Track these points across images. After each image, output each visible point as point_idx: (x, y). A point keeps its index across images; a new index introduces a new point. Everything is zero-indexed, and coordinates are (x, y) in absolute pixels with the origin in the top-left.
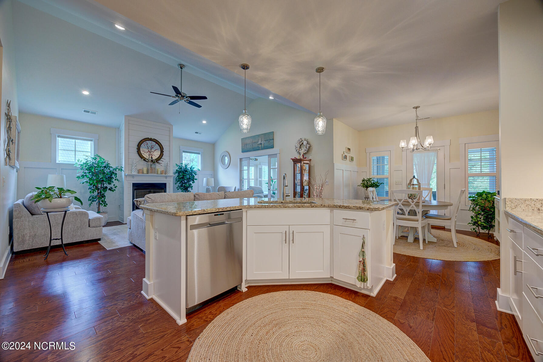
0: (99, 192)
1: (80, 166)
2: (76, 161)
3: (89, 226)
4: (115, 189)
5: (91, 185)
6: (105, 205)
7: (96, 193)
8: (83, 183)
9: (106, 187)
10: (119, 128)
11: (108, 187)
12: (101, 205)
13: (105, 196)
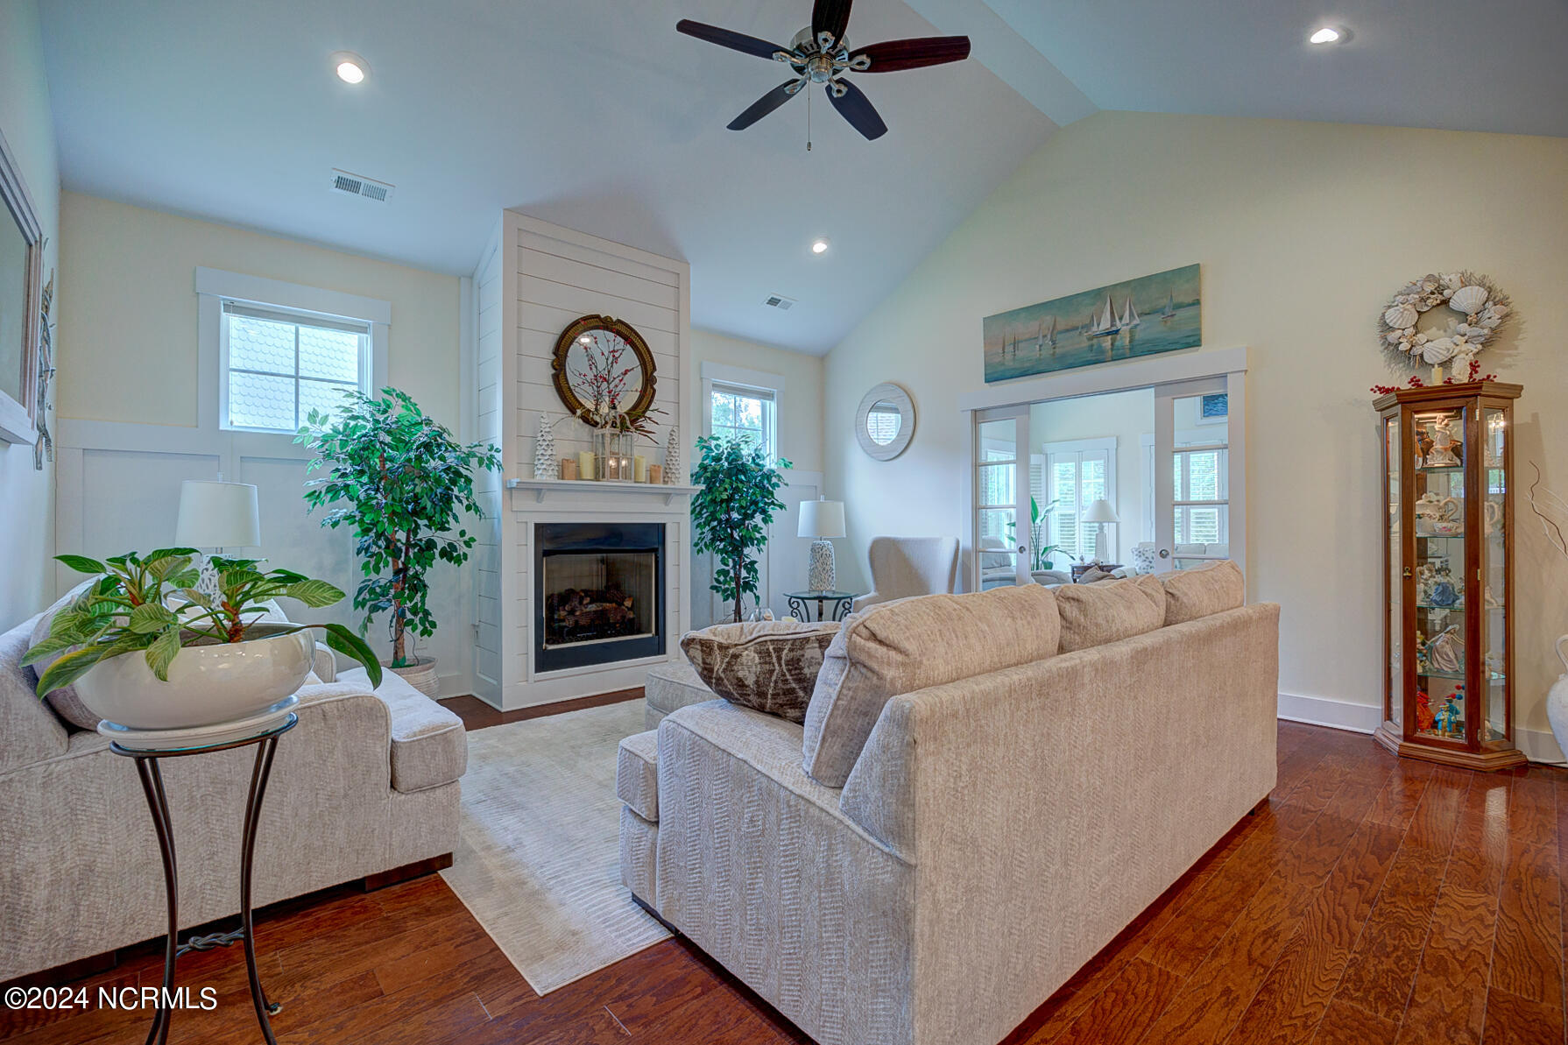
0: (401, 566)
1: (318, 443)
2: (303, 417)
3: (392, 786)
4: (466, 549)
5: (366, 531)
6: (425, 628)
7: (387, 574)
8: (335, 524)
9: (431, 544)
10: (471, 277)
11: (440, 545)
12: (408, 629)
13: (425, 586)
